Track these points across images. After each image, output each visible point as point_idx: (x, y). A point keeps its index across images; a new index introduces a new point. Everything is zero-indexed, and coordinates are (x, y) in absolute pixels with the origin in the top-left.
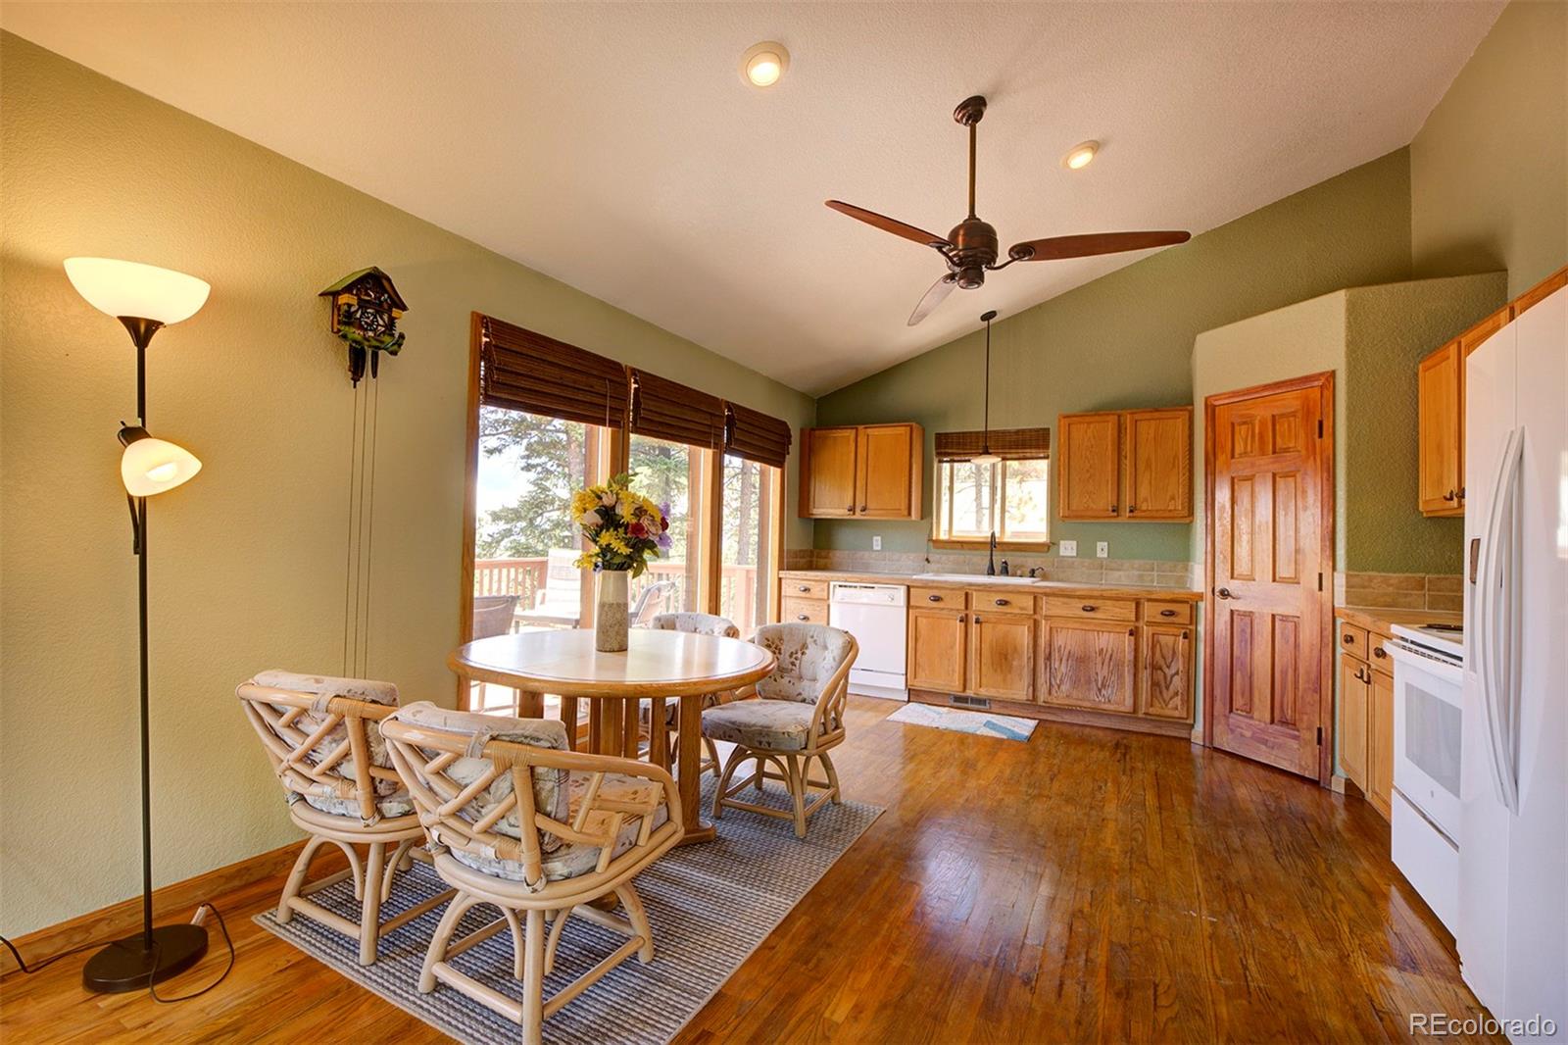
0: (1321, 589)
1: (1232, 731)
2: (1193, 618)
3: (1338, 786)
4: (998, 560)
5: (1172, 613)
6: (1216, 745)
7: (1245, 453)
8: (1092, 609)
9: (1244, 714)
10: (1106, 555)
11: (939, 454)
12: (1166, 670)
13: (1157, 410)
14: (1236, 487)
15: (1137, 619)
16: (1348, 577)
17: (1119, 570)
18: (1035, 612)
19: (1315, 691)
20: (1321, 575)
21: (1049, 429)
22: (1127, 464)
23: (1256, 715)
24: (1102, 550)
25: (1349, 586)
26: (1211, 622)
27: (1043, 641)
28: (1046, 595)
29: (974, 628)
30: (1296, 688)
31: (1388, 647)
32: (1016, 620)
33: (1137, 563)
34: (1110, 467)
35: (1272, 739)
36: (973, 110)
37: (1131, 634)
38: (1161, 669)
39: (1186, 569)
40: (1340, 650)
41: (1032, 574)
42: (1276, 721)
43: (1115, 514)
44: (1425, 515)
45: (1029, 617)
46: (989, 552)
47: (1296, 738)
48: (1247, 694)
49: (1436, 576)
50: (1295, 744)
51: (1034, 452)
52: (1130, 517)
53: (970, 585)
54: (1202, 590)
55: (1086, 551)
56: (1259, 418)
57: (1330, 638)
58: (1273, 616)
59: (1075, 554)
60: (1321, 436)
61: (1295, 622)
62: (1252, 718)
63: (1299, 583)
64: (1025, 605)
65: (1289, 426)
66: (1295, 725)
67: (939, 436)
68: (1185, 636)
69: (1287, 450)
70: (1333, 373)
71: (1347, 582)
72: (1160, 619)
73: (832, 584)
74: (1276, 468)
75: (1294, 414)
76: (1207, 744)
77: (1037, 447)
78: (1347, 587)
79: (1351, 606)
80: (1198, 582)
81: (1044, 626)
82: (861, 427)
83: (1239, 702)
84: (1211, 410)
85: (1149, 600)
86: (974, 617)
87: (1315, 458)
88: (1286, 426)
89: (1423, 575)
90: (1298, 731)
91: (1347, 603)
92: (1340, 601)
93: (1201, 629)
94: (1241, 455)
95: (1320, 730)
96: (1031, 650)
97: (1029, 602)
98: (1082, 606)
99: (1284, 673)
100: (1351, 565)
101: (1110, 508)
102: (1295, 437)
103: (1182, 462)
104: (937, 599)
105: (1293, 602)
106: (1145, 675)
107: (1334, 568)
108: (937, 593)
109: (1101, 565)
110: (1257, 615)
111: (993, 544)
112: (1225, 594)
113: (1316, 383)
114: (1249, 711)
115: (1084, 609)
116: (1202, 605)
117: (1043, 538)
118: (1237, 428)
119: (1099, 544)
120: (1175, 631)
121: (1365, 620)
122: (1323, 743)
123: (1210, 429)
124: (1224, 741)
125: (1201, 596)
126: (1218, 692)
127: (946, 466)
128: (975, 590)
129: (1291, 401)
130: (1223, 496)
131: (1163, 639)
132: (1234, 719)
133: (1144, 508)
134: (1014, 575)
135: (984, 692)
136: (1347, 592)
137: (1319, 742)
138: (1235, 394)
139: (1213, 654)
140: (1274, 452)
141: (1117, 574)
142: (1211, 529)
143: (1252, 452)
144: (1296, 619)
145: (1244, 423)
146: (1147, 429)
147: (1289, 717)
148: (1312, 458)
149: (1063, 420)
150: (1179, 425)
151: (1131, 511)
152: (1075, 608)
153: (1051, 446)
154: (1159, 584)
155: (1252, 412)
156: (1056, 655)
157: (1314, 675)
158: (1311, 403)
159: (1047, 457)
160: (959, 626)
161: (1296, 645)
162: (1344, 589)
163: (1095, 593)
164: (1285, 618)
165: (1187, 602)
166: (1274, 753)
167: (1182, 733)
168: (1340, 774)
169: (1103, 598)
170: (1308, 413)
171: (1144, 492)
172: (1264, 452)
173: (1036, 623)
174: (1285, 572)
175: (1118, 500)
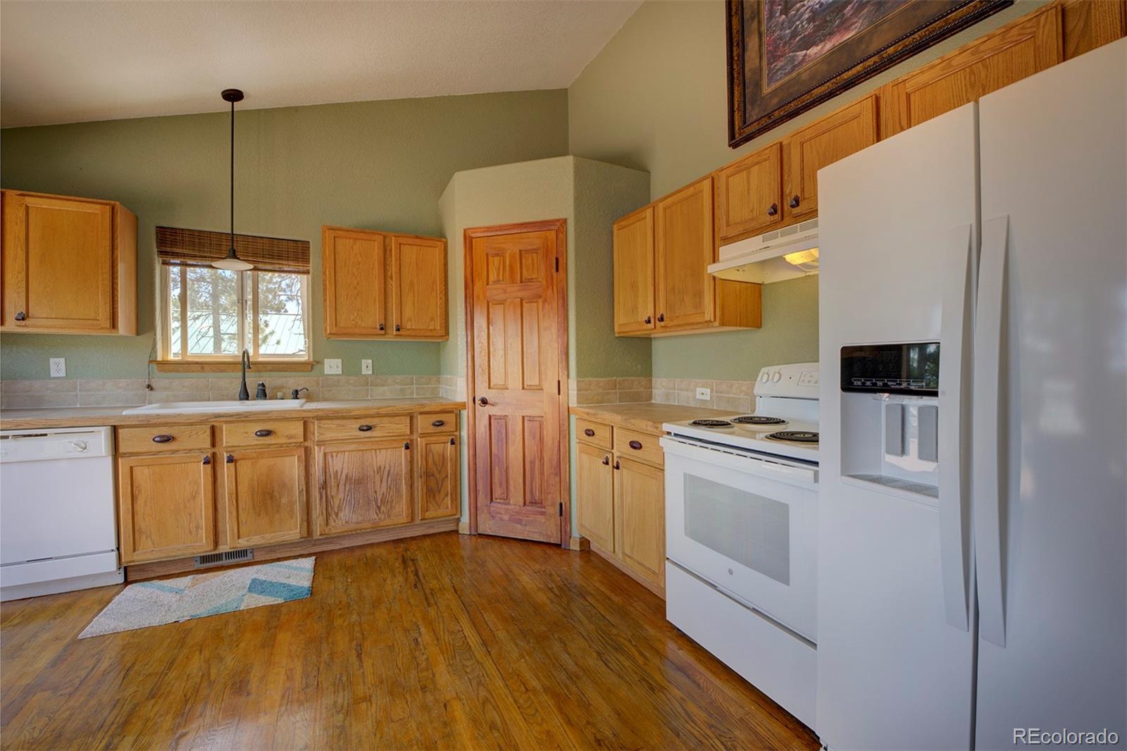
0: (559, 394)
1: (493, 517)
2: (458, 426)
3: (575, 546)
4: (253, 383)
5: (441, 424)
6: (480, 531)
7: (498, 281)
8: (369, 428)
9: (502, 501)
10: (371, 373)
11: (161, 253)
12: (438, 476)
13: (417, 237)
14: (491, 310)
15: (412, 432)
16: (578, 382)
17: (383, 386)
18: (305, 439)
19: (556, 475)
20: (559, 382)
21: (309, 242)
22: (393, 284)
23: (512, 501)
24: (366, 366)
25: (579, 390)
26: (473, 426)
27: (316, 470)
28: (320, 418)
29: (226, 470)
30: (542, 474)
32: (284, 450)
33: (398, 377)
34: (376, 285)
35: (525, 518)
37: (407, 447)
38: (433, 475)
39: (438, 381)
40: (574, 440)
41: (296, 395)
42: (527, 503)
43: (383, 332)
44: (617, 335)
45: (299, 445)
46: (240, 374)
47: (543, 514)
48: (504, 484)
49: (621, 379)
50: (541, 519)
51: (292, 265)
52: (396, 335)
53: (218, 416)
54: (465, 400)
55: (351, 369)
56: (509, 251)
57: (567, 432)
58: (523, 417)
59: (341, 373)
60: (557, 270)
61: (539, 421)
62: (509, 504)
63: (542, 390)
64: (293, 432)
65: (533, 260)
66: (541, 503)
67: (161, 230)
68: (453, 443)
69: (531, 280)
70: (565, 221)
71: (577, 387)
72: (432, 429)
74: (521, 294)
75: (535, 251)
76: (473, 533)
77: (296, 259)
78: (578, 390)
79: (580, 405)
80: (458, 391)
81: (318, 454)
83: (498, 492)
84: (469, 241)
85: (421, 413)
86: (226, 456)
87: (553, 288)
88: (530, 260)
89: (615, 378)
90: (544, 507)
91: (578, 403)
92: (573, 403)
93: (464, 433)
94: (494, 282)
95: (561, 504)
96: (303, 482)
97: (297, 429)
98: (358, 426)
99: (532, 463)
100: (579, 374)
101: (379, 327)
102: (537, 269)
103: (439, 286)
104: (167, 439)
105: (541, 406)
106: (419, 484)
107: (568, 376)
108: (165, 431)
109: (367, 382)
110: (510, 417)
111: (245, 364)
112: (484, 402)
113: (552, 228)
114: (506, 499)
115: (361, 429)
116: (464, 413)
117: (304, 358)
118: (491, 259)
119: (363, 362)
120: (443, 439)
121: (612, 418)
122: (563, 513)
123: (468, 258)
124: (487, 527)
125: (463, 406)
126: (480, 487)
127: (175, 271)
128: (226, 422)
129: (534, 239)
130: (479, 317)
131: (437, 448)
132: (494, 507)
133: (409, 327)
134: (274, 398)
135: (243, 543)
136: (578, 394)
137: (561, 515)
138: (489, 229)
139: (475, 455)
140: (521, 282)
141: (381, 389)
142: (471, 346)
143: (503, 280)
144: (540, 419)
145: (497, 255)
146: (410, 253)
147: (537, 498)
148: (551, 287)
149: (327, 231)
150: (437, 253)
151: (398, 330)
152: (352, 429)
153: (311, 261)
154: (419, 396)
155: (503, 246)
156: (333, 482)
157: (555, 462)
158: (549, 243)
159: (307, 272)
160: (203, 471)
161: (541, 440)
162: (576, 392)
163: (372, 412)
164: (532, 419)
165: (452, 412)
166: (527, 528)
167: (451, 527)
168: (576, 534)
169: (379, 415)
170: (547, 252)
171: (408, 311)
172: (513, 281)
173: (308, 452)
174: (532, 380)
175: (385, 319)
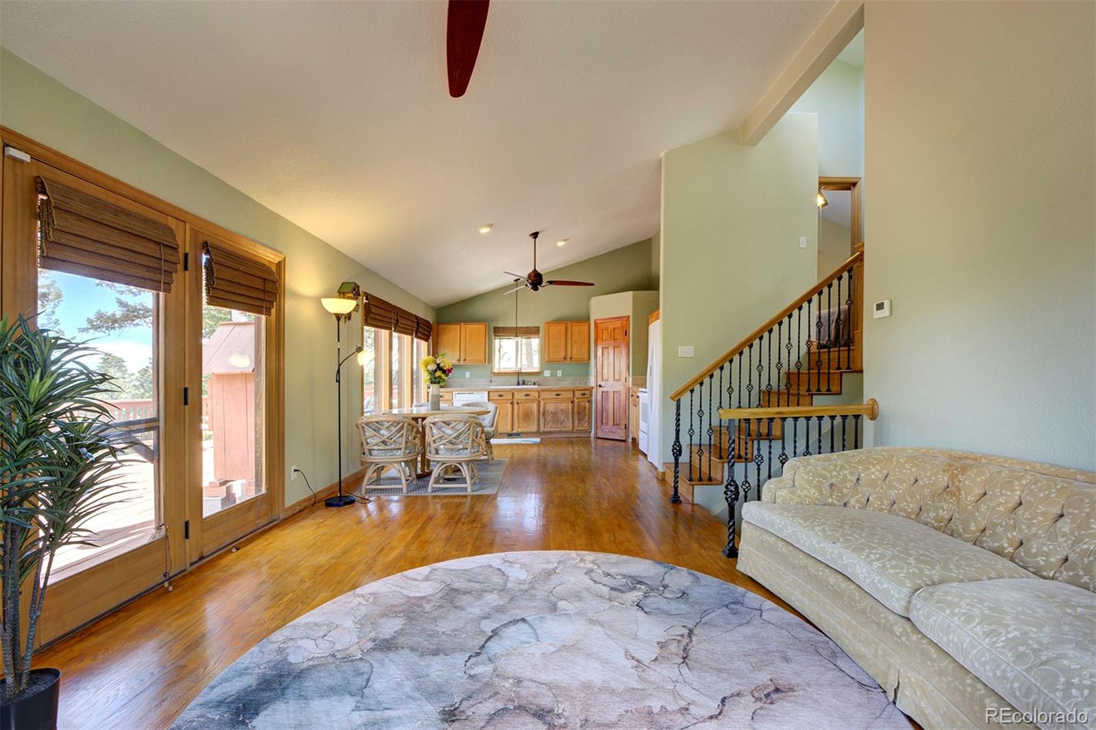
0: (626, 382)
1: (602, 430)
2: (591, 396)
3: (630, 440)
4: (521, 379)
5: (584, 394)
6: (598, 436)
7: (606, 340)
8: (559, 395)
10: (560, 376)
11: (495, 336)
12: (583, 414)
13: (578, 322)
14: (603, 351)
15: (574, 397)
16: (633, 378)
17: (566, 380)
18: (539, 398)
19: (624, 413)
20: (626, 378)
21: (539, 327)
22: (569, 341)
23: (609, 424)
24: (559, 373)
25: (633, 380)
26: (597, 396)
27: (541, 409)
28: (543, 391)
29: (516, 406)
30: (619, 413)
31: (639, 394)
32: (532, 401)
33: (571, 378)
34: (563, 342)
35: (613, 430)
36: (535, 235)
37: (572, 403)
38: (581, 414)
39: (587, 379)
40: (631, 400)
41: (534, 384)
42: (614, 425)
43: (565, 360)
45: (536, 400)
46: (517, 376)
47: (619, 429)
48: (607, 418)
50: (619, 430)
51: (534, 335)
52: (570, 361)
53: (514, 389)
54: (593, 385)
55: (554, 374)
56: (610, 328)
57: (628, 396)
58: (614, 392)
59: (550, 375)
60: (626, 335)
63: (620, 381)
64: (535, 396)
65: (618, 331)
66: (619, 424)
67: (495, 328)
68: (589, 402)
69: (617, 339)
70: (629, 316)
72: (581, 396)
73: (454, 393)
74: (614, 344)
75: (619, 328)
76: (595, 436)
79: (633, 386)
80: (592, 383)
81: (542, 402)
82: (462, 324)
83: (604, 421)
84: (596, 324)
85: (578, 390)
86: (516, 402)
87: (625, 342)
90: (620, 426)
92: (631, 386)
93: (593, 399)
94: (604, 340)
95: (625, 424)
96: (537, 412)
97: (537, 394)
99: (617, 409)
100: (633, 374)
101: (564, 358)
102: (619, 335)
103: (587, 341)
104: (501, 396)
105: (619, 387)
106: (576, 417)
107: (629, 376)
108: (500, 393)
109: (559, 379)
110: (609, 392)
111: (519, 374)
112: (600, 386)
113: (625, 319)
114: (607, 424)
115: (556, 395)
116: (594, 391)
117: (537, 370)
118: (604, 331)
119: (558, 371)
120: (585, 400)
121: (635, 389)
123: (595, 330)
124: (600, 435)
125: (593, 388)
126: (598, 418)
127: (497, 342)
128: (515, 391)
129: (618, 324)
130: (599, 353)
131: (582, 404)
132: (603, 426)
133: (574, 358)
134: (527, 385)
135: (520, 430)
137: (625, 428)
138: (603, 319)
139: (597, 406)
140: (614, 340)
141: (563, 382)
142: (596, 364)
144: (619, 392)
145: (606, 329)
146: (576, 329)
147: (618, 422)
148: (623, 342)
149: (545, 324)
150: (586, 327)
151: (571, 359)
152: (553, 395)
153: (540, 333)
154: (578, 385)
155: (608, 326)
156: (546, 413)
158: (623, 325)
159: (539, 338)
160: (510, 406)
161: (620, 400)
162: (631, 382)
163: (560, 389)
164: (617, 392)
165: (589, 390)
166: (614, 435)
167: (588, 435)
168: (631, 436)
169: (562, 390)
170: (623, 328)
171: (575, 352)
172: (611, 339)
173: (539, 402)
174: (617, 378)
175: (566, 355)
